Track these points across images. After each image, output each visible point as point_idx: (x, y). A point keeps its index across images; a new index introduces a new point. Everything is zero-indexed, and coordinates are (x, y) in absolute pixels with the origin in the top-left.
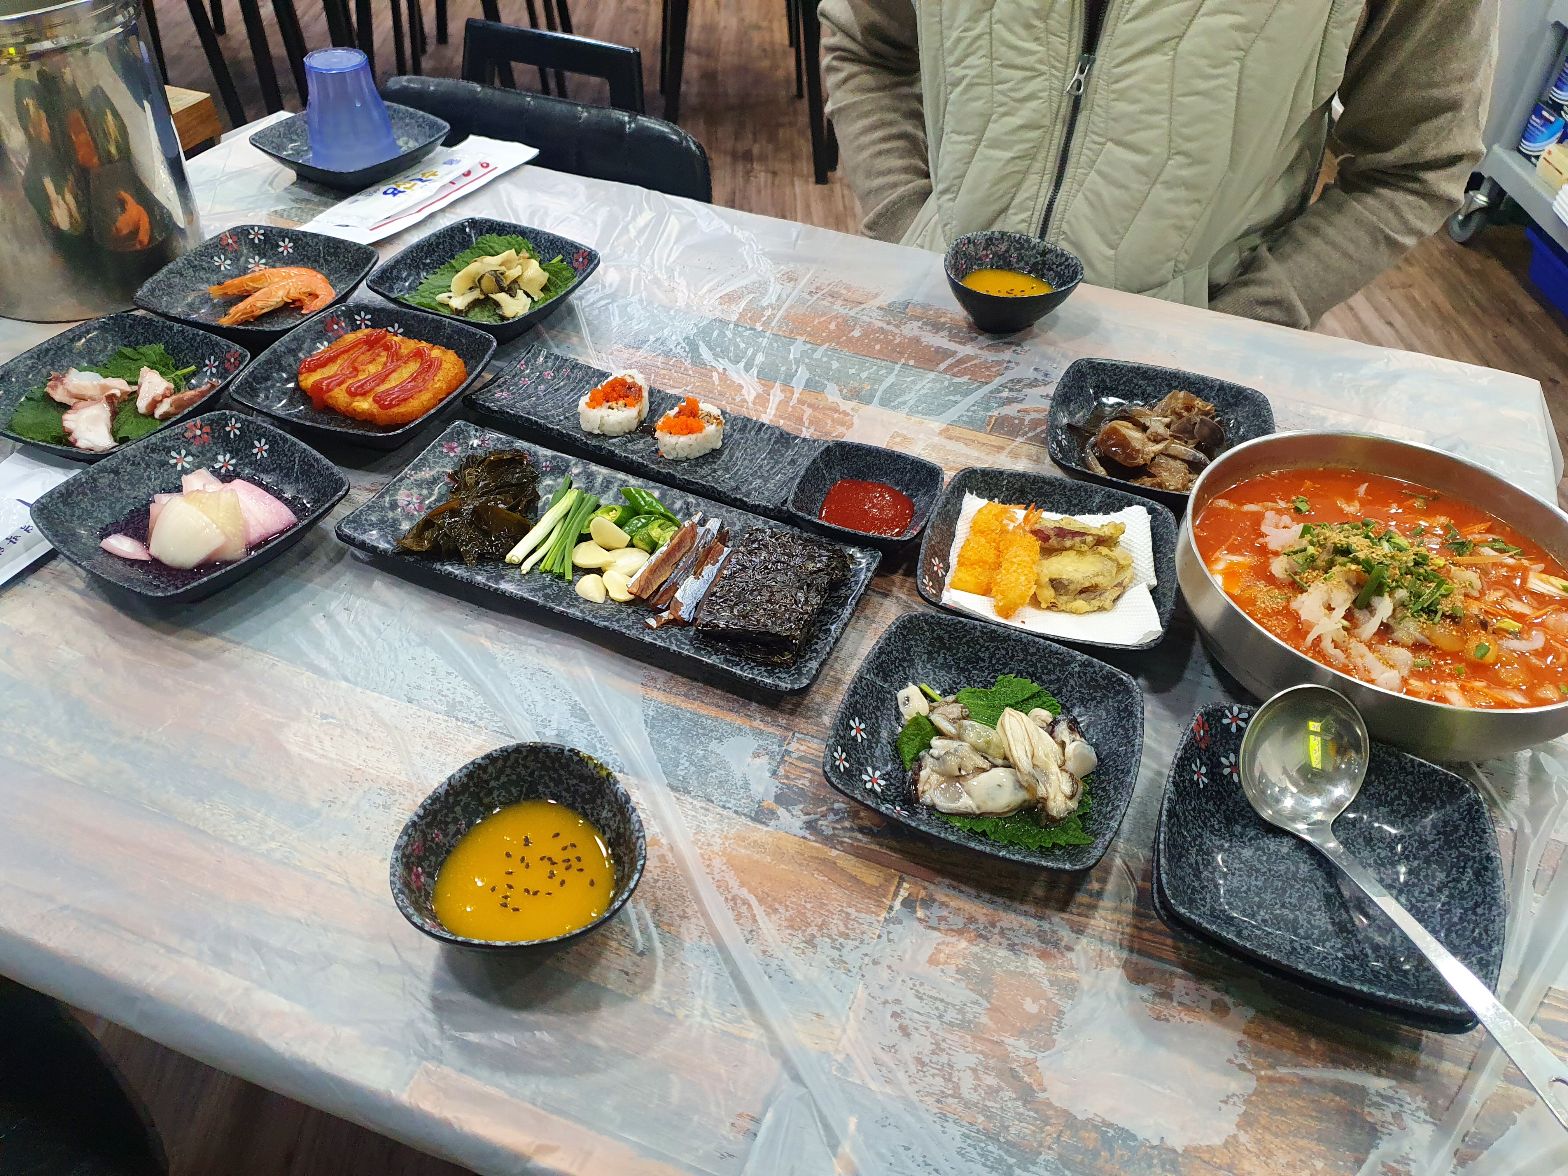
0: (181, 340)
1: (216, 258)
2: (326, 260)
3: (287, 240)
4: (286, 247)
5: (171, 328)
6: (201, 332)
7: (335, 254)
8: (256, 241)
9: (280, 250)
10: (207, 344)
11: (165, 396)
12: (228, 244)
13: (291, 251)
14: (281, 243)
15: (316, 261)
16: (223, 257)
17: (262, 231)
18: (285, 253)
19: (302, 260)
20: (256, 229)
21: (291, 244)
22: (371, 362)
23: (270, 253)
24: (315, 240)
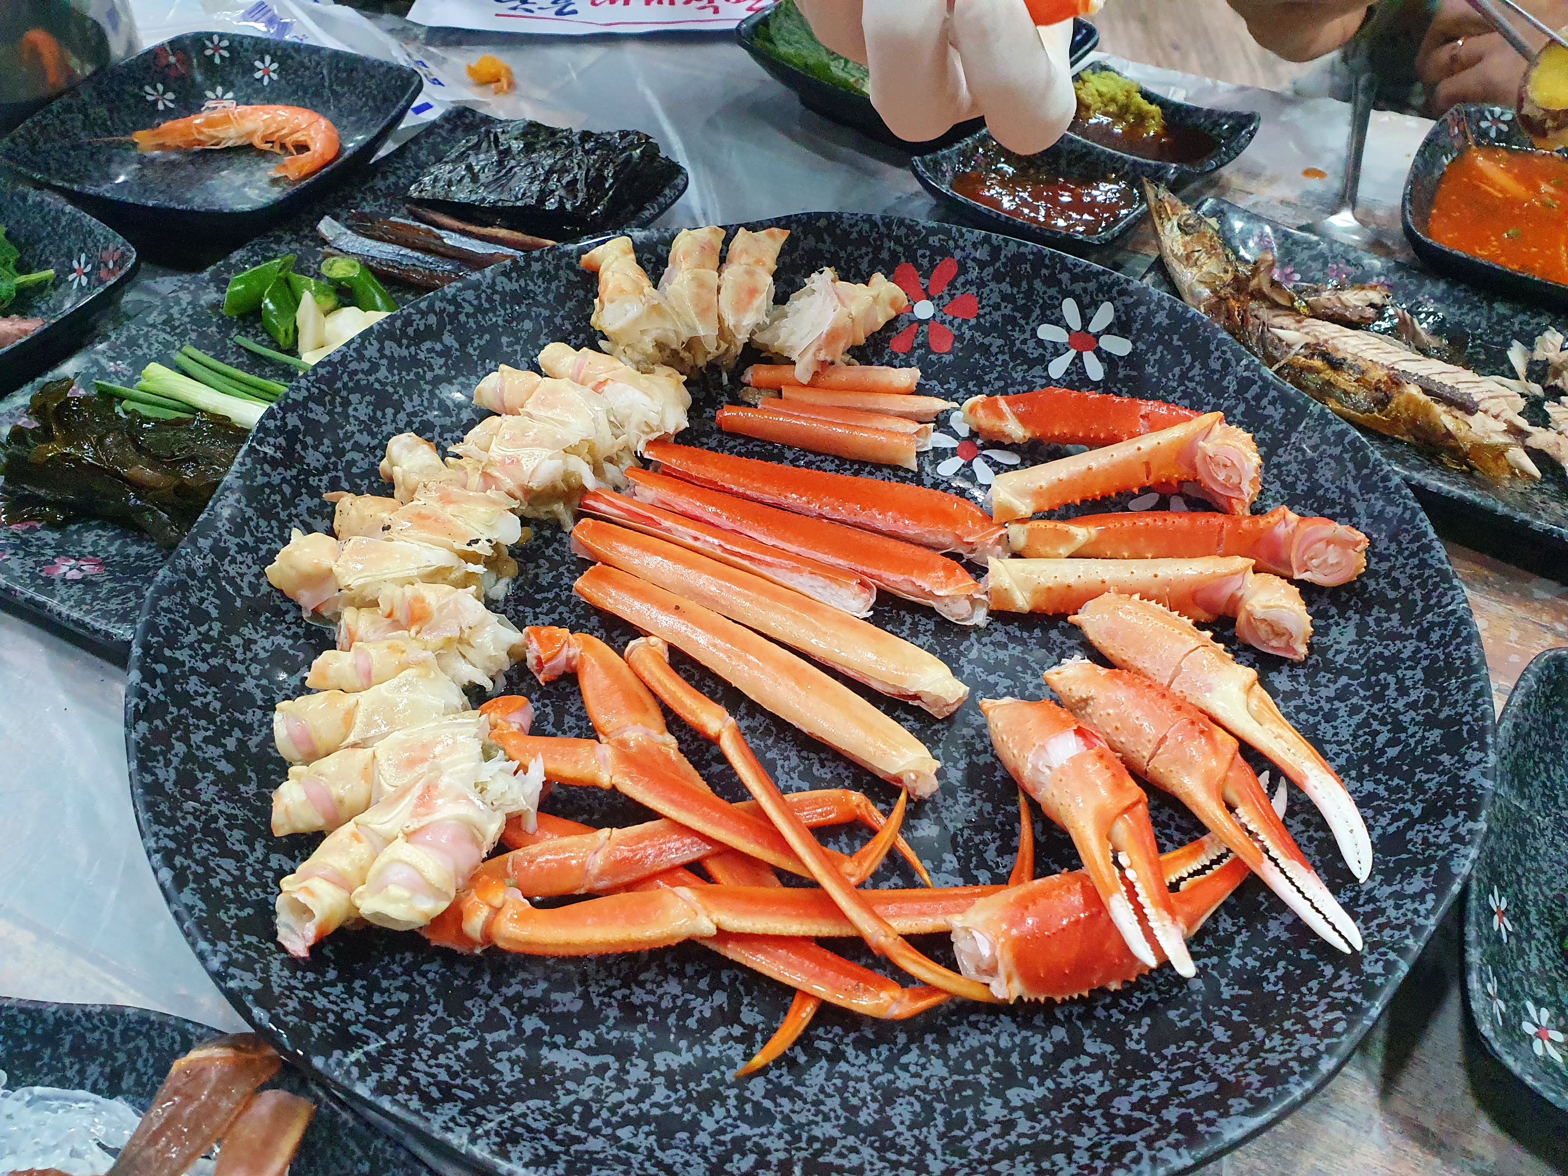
0: (40, 221)
1: (148, 88)
2: (334, 93)
3: (268, 59)
4: (267, 72)
5: (25, 199)
6: (69, 208)
7: (348, 81)
8: (217, 60)
9: (258, 75)
10: (76, 231)
12: (169, 65)
13: (275, 77)
14: (258, 64)
15: (317, 94)
16: (160, 87)
17: (225, 43)
18: (266, 81)
19: (295, 92)
20: (216, 39)
21: (275, 66)
23: (239, 81)
24: (315, 57)
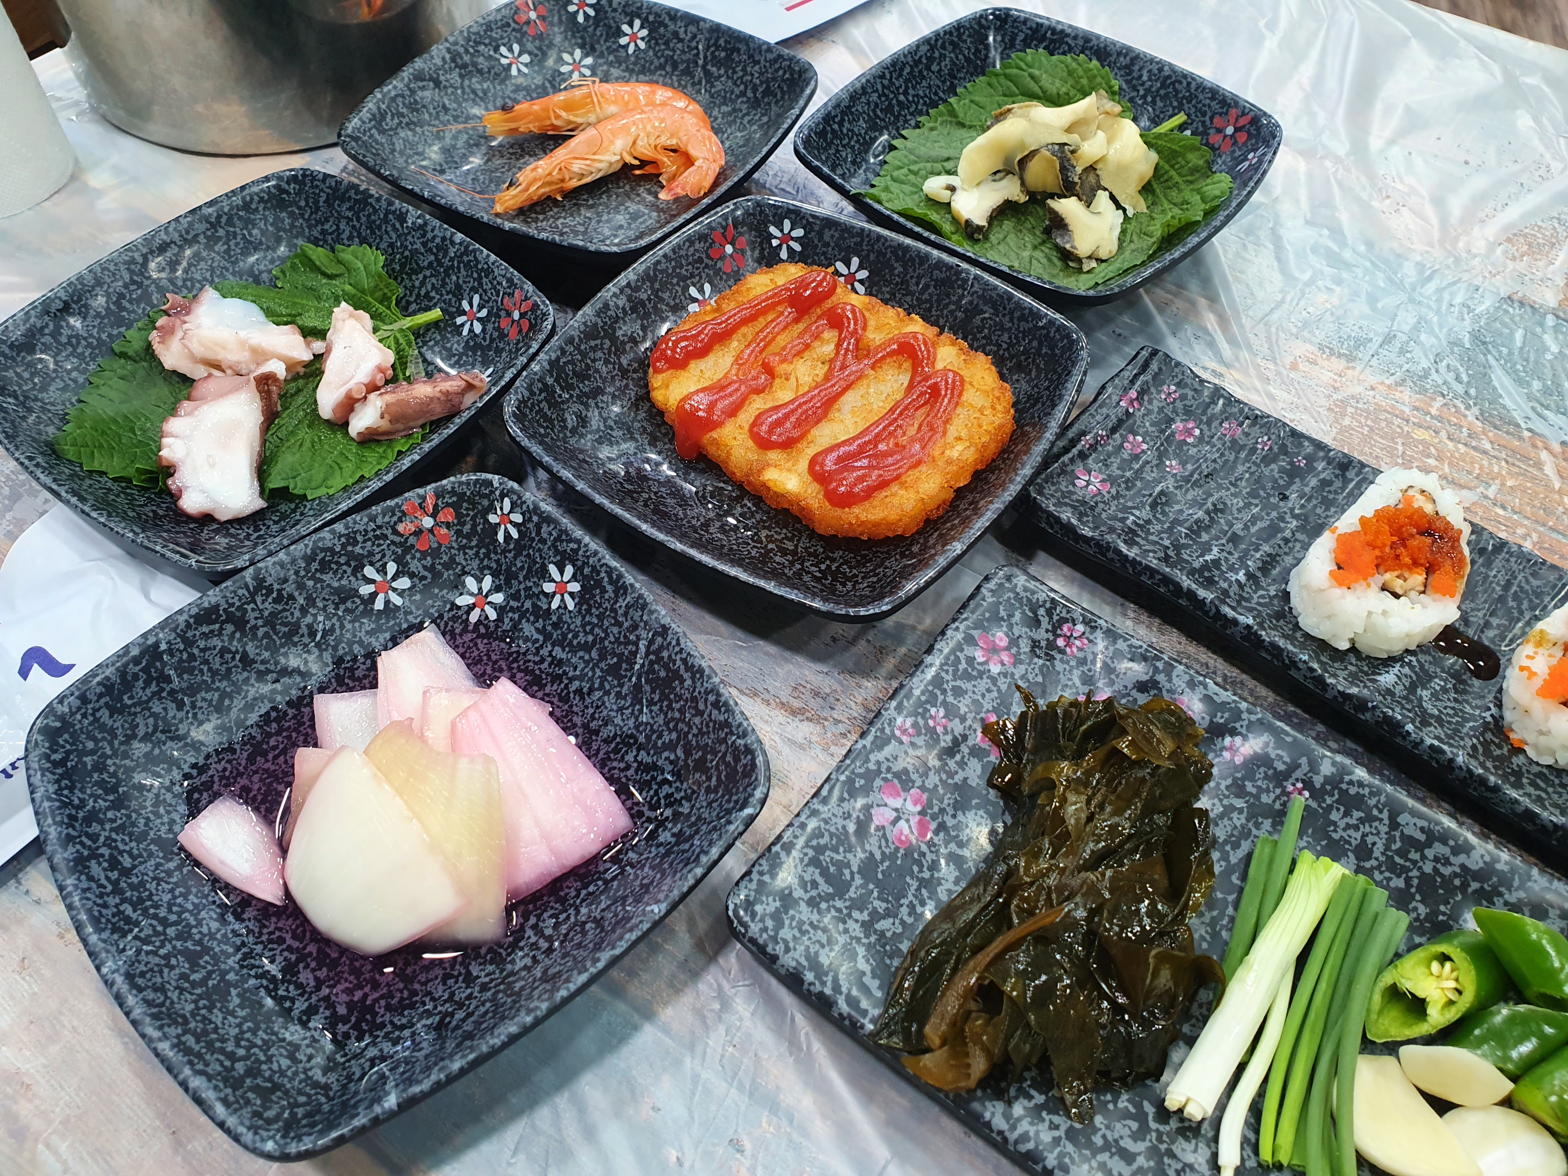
0: (418, 246)
1: (503, 50)
2: (707, 73)
3: (637, 23)
4: (634, 37)
5: (402, 217)
6: (459, 236)
7: (727, 63)
8: (581, 19)
9: (623, 41)
10: (467, 265)
11: (372, 388)
12: (528, 22)
13: (642, 45)
14: (625, 28)
15: (688, 72)
16: (516, 47)
18: (631, 50)
19: (662, 67)
21: (644, 33)
22: (799, 354)
23: (601, 47)
24: (692, 29)
